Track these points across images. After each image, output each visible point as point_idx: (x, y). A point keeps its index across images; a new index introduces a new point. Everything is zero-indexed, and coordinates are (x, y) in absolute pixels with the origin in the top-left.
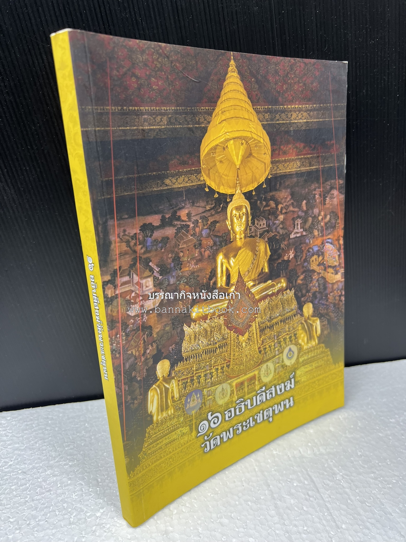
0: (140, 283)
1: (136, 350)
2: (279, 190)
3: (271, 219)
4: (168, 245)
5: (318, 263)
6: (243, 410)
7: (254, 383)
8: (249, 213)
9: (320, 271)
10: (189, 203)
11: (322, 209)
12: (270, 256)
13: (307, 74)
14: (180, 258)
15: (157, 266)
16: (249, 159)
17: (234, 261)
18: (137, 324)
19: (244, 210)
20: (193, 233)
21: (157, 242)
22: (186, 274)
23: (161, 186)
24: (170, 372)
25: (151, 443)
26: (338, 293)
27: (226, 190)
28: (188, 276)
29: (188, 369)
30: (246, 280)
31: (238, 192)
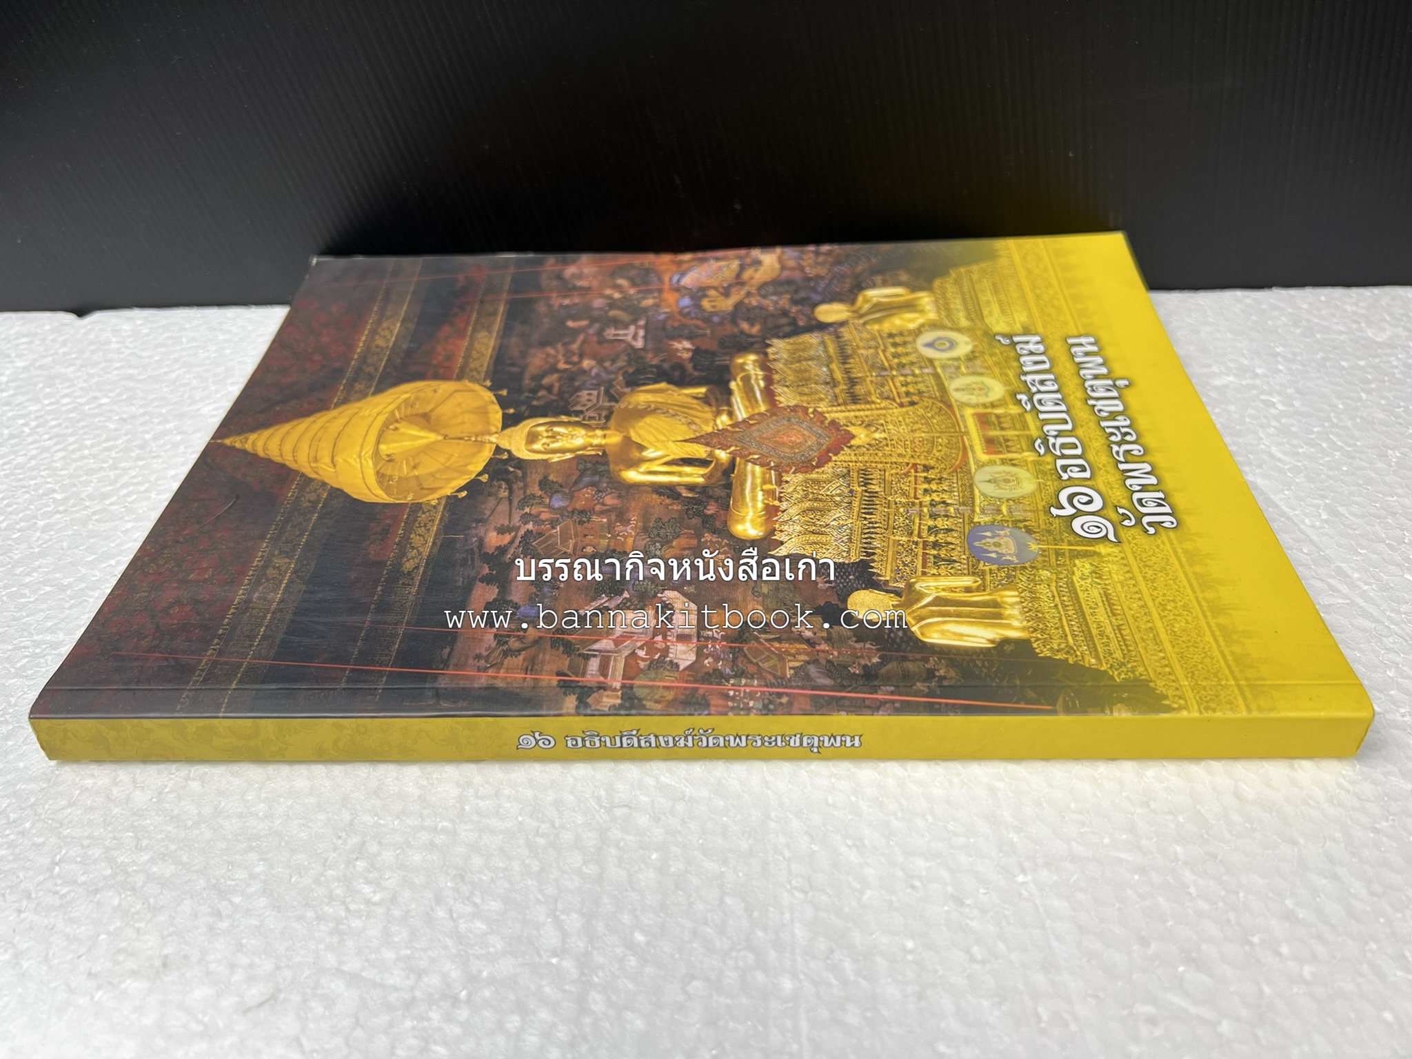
12: (669, 383)
30: (709, 429)
31: (497, 438)
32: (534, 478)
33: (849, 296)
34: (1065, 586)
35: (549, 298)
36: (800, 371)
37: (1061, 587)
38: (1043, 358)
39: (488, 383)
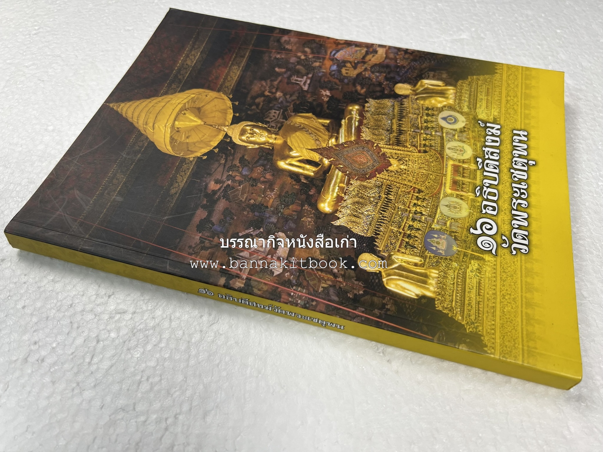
8: (255, 124)
12: (313, 114)
17: (295, 152)
19: (248, 128)
29: (390, 236)
30: (324, 145)
31: (227, 129)
32: (239, 155)
33: (413, 81)
34: (462, 273)
35: (271, 52)
36: (377, 120)
37: (460, 273)
38: (498, 139)
39: (231, 96)
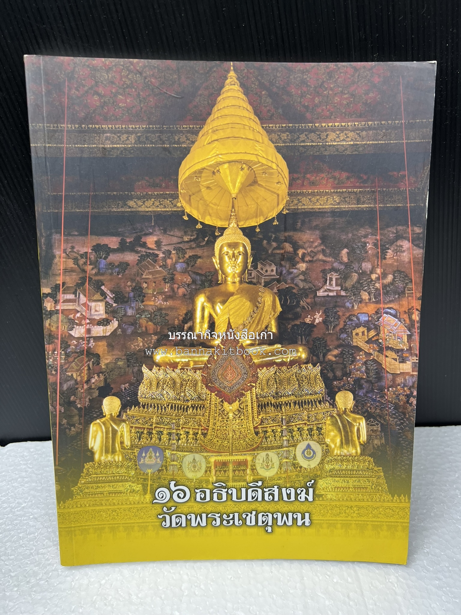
0: (88, 306)
1: (78, 374)
2: (300, 230)
3: (285, 267)
4: (127, 272)
5: (367, 339)
6: (224, 498)
7: (244, 470)
8: (249, 254)
9: (371, 351)
10: (160, 230)
11: (378, 265)
12: (281, 313)
13: (358, 81)
14: (143, 289)
15: (111, 291)
16: (252, 187)
17: (222, 307)
18: (81, 348)
19: (241, 249)
20: (163, 264)
21: (113, 266)
22: (151, 310)
23: (122, 207)
24: (120, 412)
25: (90, 483)
26: (404, 391)
27: (215, 222)
28: (153, 311)
29: (145, 418)
34: (125, 479)
